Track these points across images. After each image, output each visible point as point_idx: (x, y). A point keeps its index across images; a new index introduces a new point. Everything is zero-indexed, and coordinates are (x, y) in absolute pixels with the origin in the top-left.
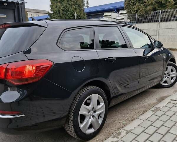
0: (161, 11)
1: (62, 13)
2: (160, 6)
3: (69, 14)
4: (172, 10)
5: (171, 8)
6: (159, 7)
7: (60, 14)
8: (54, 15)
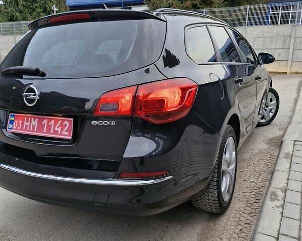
0: (205, 9)
1: (23, 5)
2: (202, 3)
3: (36, 7)
4: (221, 9)
5: (219, 7)
6: (200, 4)
7: (20, 6)
8: (6, 8)
